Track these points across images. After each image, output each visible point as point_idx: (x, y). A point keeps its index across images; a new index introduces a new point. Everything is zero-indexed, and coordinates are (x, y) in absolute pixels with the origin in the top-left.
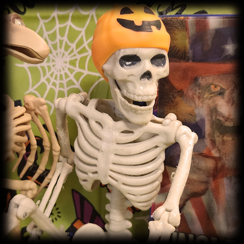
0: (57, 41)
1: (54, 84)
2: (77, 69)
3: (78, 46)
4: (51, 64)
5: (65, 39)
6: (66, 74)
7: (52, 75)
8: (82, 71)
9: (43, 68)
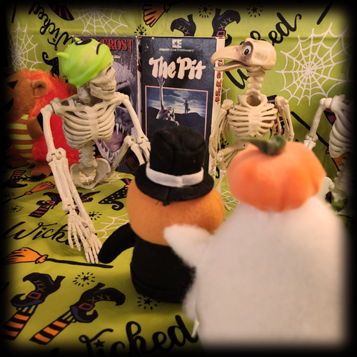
0: (310, 55)
1: (302, 85)
2: (322, 76)
3: (325, 60)
4: (302, 71)
5: (316, 54)
6: (312, 78)
7: (301, 79)
8: (325, 77)
9: (295, 74)
